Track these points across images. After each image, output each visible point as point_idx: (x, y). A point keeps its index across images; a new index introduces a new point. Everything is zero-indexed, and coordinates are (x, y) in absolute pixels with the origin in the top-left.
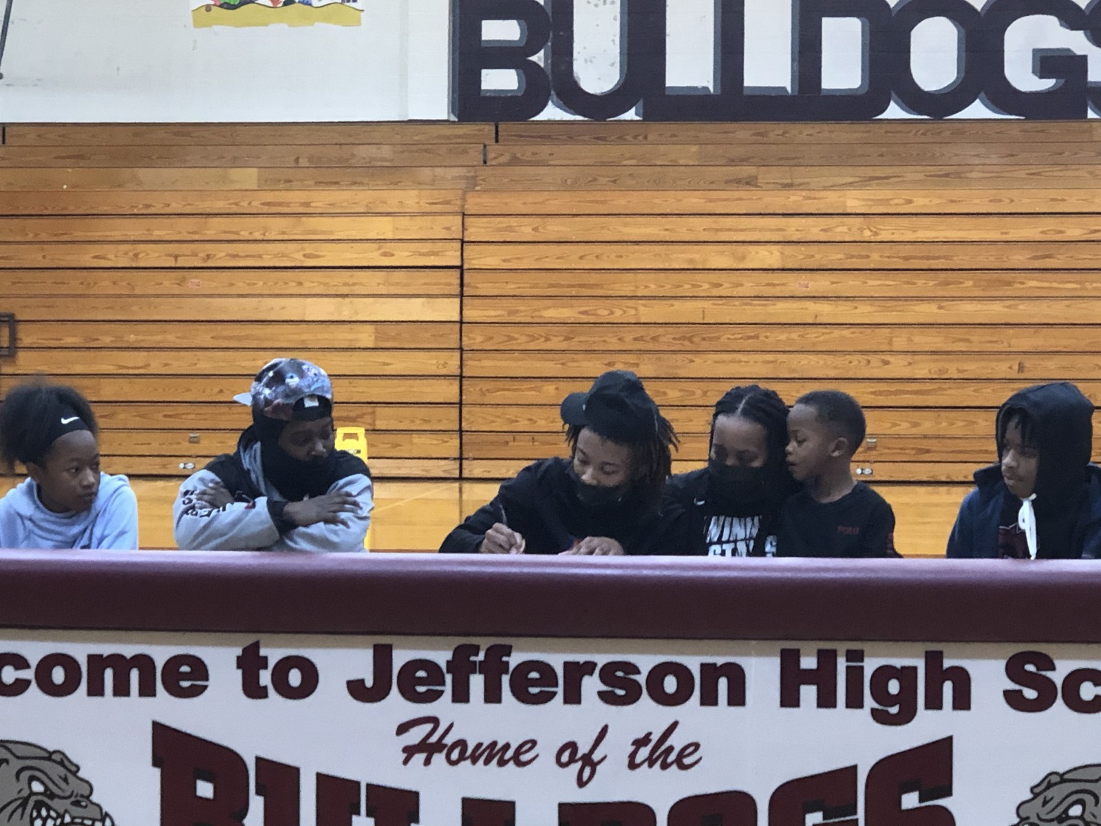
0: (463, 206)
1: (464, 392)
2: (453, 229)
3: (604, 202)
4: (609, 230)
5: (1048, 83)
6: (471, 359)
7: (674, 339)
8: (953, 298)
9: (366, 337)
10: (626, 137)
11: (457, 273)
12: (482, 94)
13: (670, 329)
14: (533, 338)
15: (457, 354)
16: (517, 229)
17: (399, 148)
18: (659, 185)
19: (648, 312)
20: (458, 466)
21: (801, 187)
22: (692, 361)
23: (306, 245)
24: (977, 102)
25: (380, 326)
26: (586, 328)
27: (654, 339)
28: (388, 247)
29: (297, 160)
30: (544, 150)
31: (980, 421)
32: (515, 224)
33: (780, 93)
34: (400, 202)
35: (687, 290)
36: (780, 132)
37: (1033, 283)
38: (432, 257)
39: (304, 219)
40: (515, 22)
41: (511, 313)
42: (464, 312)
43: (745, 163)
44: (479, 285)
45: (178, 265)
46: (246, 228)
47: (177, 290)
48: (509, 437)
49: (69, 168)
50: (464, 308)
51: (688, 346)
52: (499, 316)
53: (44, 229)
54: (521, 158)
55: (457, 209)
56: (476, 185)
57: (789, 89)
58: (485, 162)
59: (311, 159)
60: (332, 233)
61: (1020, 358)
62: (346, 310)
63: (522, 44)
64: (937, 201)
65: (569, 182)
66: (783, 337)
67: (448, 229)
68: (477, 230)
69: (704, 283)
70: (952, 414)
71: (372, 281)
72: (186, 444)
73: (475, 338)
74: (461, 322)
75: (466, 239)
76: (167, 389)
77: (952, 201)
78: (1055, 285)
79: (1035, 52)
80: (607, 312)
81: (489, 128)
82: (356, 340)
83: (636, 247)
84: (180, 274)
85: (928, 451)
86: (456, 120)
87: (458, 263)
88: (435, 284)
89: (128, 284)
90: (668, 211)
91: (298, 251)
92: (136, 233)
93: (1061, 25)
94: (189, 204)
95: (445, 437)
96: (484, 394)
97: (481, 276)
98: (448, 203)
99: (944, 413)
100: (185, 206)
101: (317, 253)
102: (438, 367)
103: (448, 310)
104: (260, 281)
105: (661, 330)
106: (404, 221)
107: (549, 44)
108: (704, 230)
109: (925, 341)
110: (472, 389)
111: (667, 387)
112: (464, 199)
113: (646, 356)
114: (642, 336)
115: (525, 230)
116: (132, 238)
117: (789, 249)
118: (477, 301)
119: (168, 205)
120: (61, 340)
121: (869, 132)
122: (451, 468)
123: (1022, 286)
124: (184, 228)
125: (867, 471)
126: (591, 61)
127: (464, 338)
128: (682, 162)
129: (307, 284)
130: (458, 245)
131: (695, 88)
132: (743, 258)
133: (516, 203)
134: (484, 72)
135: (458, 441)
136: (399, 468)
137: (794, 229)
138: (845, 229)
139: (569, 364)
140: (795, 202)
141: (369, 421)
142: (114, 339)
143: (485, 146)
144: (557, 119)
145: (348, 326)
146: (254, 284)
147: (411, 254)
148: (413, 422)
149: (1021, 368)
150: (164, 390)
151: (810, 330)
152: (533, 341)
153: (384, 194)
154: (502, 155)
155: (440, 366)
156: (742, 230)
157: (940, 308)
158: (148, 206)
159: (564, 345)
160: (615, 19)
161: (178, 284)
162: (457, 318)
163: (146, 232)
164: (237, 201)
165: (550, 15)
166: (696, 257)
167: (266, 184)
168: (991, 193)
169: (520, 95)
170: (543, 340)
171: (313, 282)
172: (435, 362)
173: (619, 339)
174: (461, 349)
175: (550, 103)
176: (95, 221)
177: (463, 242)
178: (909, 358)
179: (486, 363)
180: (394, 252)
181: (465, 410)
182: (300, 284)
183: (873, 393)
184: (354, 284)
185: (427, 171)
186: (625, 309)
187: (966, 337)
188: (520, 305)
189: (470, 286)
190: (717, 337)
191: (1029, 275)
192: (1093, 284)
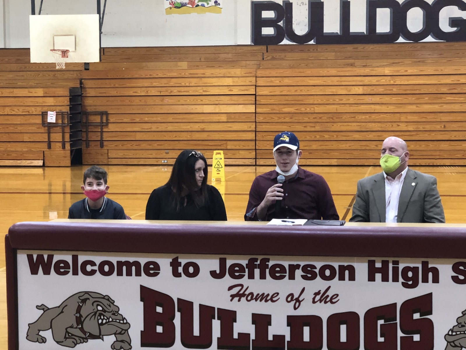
0: (256, 74)
1: (257, 136)
2: (253, 81)
3: (303, 72)
4: (305, 82)
6: (259, 125)
7: (327, 118)
8: (421, 104)
9: (224, 118)
10: (310, 50)
11: (254, 96)
12: (262, 36)
13: (326, 115)
14: (280, 118)
15: (254, 124)
16: (274, 81)
17: (234, 55)
18: (321, 66)
19: (318, 109)
20: (255, 161)
21: (370, 66)
22: (333, 125)
23: (203, 88)
24: (430, 36)
25: (228, 114)
26: (296, 115)
27: (320, 118)
28: (231, 88)
29: (200, 59)
30: (283, 55)
31: (430, 145)
32: (273, 80)
33: (362, 34)
34: (234, 73)
35: (331, 101)
36: (362, 47)
38: (246, 91)
39: (203, 79)
40: (273, 11)
41: (272, 110)
42: (256, 109)
43: (350, 58)
44: (261, 100)
45: (161, 95)
46: (183, 82)
47: (161, 103)
49: (125, 62)
50: (256, 108)
51: (331, 120)
52: (269, 111)
53: (117, 83)
54: (276, 57)
55: (254, 75)
56: (260, 67)
57: (365, 33)
58: (263, 59)
59: (205, 59)
60: (212, 83)
61: (444, 123)
62: (217, 109)
63: (276, 19)
64: (416, 71)
65: (291, 65)
66: (363, 117)
67: (251, 82)
68: (261, 82)
69: (337, 99)
71: (226, 99)
72: (165, 154)
73: (260, 118)
74: (256, 113)
75: (257, 85)
76: (158, 136)
77: (422, 71)
79: (450, 18)
80: (305, 109)
81: (264, 47)
82: (220, 119)
83: (314, 87)
84: (162, 97)
86: (253, 44)
87: (254, 93)
88: (247, 100)
89: (145, 101)
90: (325, 75)
91: (201, 90)
92: (147, 84)
93: (459, 9)
94: (164, 74)
95: (250, 151)
96: (264, 137)
97: (262, 97)
98: (251, 73)
100: (163, 75)
101: (208, 90)
102: (248, 128)
103: (251, 109)
104: (189, 100)
105: (322, 115)
106: (236, 79)
107: (284, 19)
108: (337, 81)
109: (411, 118)
110: (259, 135)
111: (324, 134)
112: (256, 72)
113: (317, 124)
114: (316, 117)
115: (277, 82)
116: (146, 86)
117: (365, 87)
118: (260, 106)
119: (158, 75)
120: (123, 120)
121: (393, 47)
122: (253, 162)
123: (445, 99)
124: (164, 82)
126: (298, 24)
127: (256, 118)
128: (329, 58)
129: (204, 101)
130: (254, 87)
131: (334, 33)
132: (350, 91)
133: (274, 73)
134: (263, 28)
135: (255, 153)
136: (235, 162)
137: (367, 81)
138: (384, 81)
139: (292, 127)
140: (367, 71)
141: (226, 146)
142: (140, 119)
143: (263, 53)
144: (287, 44)
145: (217, 115)
146: (187, 101)
147: (238, 90)
148: (240, 146)
149: (445, 127)
150: (157, 136)
151: (372, 115)
152: (279, 119)
153: (230, 70)
154: (269, 56)
155: (249, 128)
156: (350, 81)
157: (417, 107)
158: (151, 75)
159: (290, 121)
160: (307, 10)
161: (161, 101)
162: (255, 112)
163: (150, 84)
164: (181, 73)
165: (285, 9)
166: (334, 90)
167: (190, 67)
168: (434, 68)
169: (275, 36)
170: (283, 118)
171: (206, 100)
172: (247, 126)
173: (309, 118)
174: (256, 122)
175: (285, 38)
176: (134, 80)
177: (256, 86)
178: (406, 124)
179: (264, 127)
180: (233, 90)
181: (257, 142)
182: (202, 100)
184: (220, 100)
185: (244, 62)
186: (310, 108)
187: (426, 116)
188: (275, 107)
189: (258, 101)
190: (342, 118)
191: (447, 95)
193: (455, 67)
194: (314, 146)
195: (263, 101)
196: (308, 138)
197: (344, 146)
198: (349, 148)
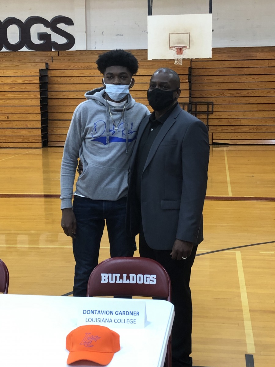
5: (42, 42)
24: (25, 47)
37: (10, 95)
61: (8, 115)
78: (15, 95)
149: (8, 117)
191: (10, 93)
192: (25, 95)
193: (14, 71)
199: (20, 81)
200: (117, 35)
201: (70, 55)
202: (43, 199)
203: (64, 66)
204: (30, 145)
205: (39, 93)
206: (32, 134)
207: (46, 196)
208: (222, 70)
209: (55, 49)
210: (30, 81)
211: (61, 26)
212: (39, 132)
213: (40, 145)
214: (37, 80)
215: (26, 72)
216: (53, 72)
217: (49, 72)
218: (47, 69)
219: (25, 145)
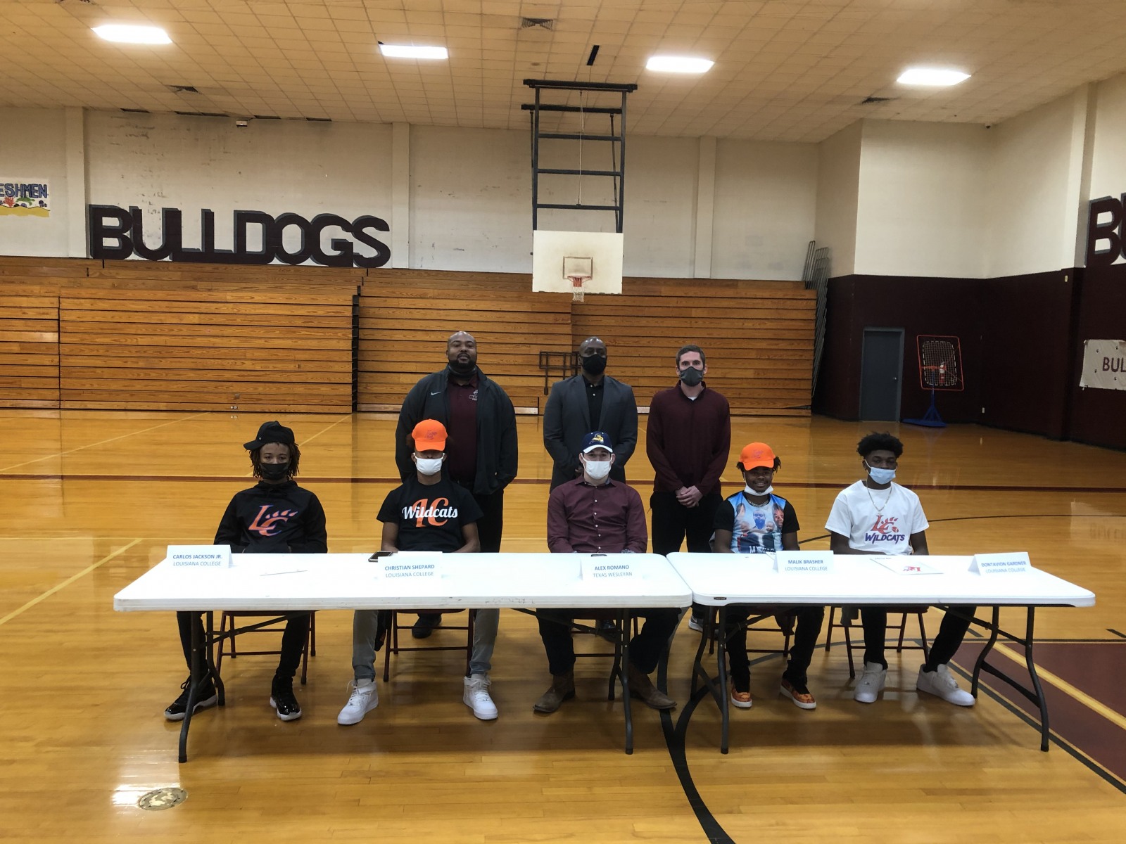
0: (59, 294)
1: (61, 372)
2: (55, 303)
5: (338, 253)
6: (63, 358)
7: (154, 352)
8: (270, 338)
9: (16, 348)
11: (57, 322)
13: (152, 348)
14: (92, 350)
15: (57, 356)
16: (84, 304)
19: (142, 341)
20: (59, 403)
21: (214, 291)
22: (160, 361)
25: (21, 344)
27: (145, 352)
28: (26, 310)
30: (114, 272)
32: (84, 302)
34: (31, 291)
35: (158, 332)
37: (304, 332)
38: (46, 315)
41: (81, 340)
42: (60, 339)
44: (67, 328)
48: (81, 391)
50: (60, 337)
51: (159, 355)
52: (77, 341)
55: (57, 295)
56: (67, 285)
58: (88, 276)
61: (299, 363)
64: (264, 298)
65: (116, 285)
66: (200, 352)
67: (50, 303)
68: (66, 304)
69: (166, 329)
70: (271, 385)
71: (18, 325)
73: (65, 349)
74: (59, 343)
78: (312, 333)
80: (124, 340)
81: (100, 262)
82: (11, 350)
83: (136, 313)
85: (261, 400)
86: (91, 258)
87: (57, 318)
88: (47, 326)
90: (151, 299)
95: (53, 391)
96: (71, 374)
97: (67, 323)
98: (50, 292)
99: (267, 384)
102: (47, 362)
103: (51, 337)
105: (148, 348)
106: (32, 300)
109: (258, 354)
110: (64, 371)
111: (150, 372)
112: (60, 291)
113: (141, 359)
114: (139, 351)
115: (87, 304)
117: (202, 316)
118: (66, 334)
121: (256, 269)
122: (56, 404)
123: (299, 334)
125: (235, 407)
126: (150, 236)
127: (60, 350)
128: (173, 279)
130: (57, 310)
132: (183, 319)
133: (83, 293)
135: (58, 393)
137: (204, 308)
138: (225, 308)
140: (205, 296)
141: (19, 384)
143: (88, 269)
144: (136, 259)
145: (7, 344)
147: (35, 313)
148: (38, 384)
149: (299, 366)
151: (211, 349)
152: (92, 352)
153: (24, 288)
154: (96, 273)
155: (49, 361)
157: (266, 341)
159: (105, 354)
160: (160, 220)
162: (57, 341)
166: (163, 318)
168: (287, 296)
170: (96, 351)
172: (47, 359)
173: (130, 352)
174: (59, 354)
177: (59, 309)
178: (253, 362)
179: (71, 360)
180: (28, 313)
181: (61, 380)
183: (238, 376)
184: (10, 326)
187: (277, 354)
188: (86, 336)
189: (63, 327)
190: (172, 352)
191: (303, 329)
192: (329, 333)
193: (313, 296)
194: (138, 386)
195: (69, 327)
196: (130, 376)
197: (175, 387)
198: (183, 389)
199: (321, 311)
200: (455, 249)
201: (385, 276)
202: (349, 485)
203: (385, 292)
204: (334, 409)
205: (351, 331)
206: (337, 392)
207: (354, 481)
208: (615, 308)
209: (357, 264)
210: (338, 312)
211: (369, 231)
212: (349, 390)
213: (349, 409)
214: (348, 312)
215: (330, 299)
216: (368, 302)
217: (361, 300)
218: (359, 295)
219: (326, 409)
